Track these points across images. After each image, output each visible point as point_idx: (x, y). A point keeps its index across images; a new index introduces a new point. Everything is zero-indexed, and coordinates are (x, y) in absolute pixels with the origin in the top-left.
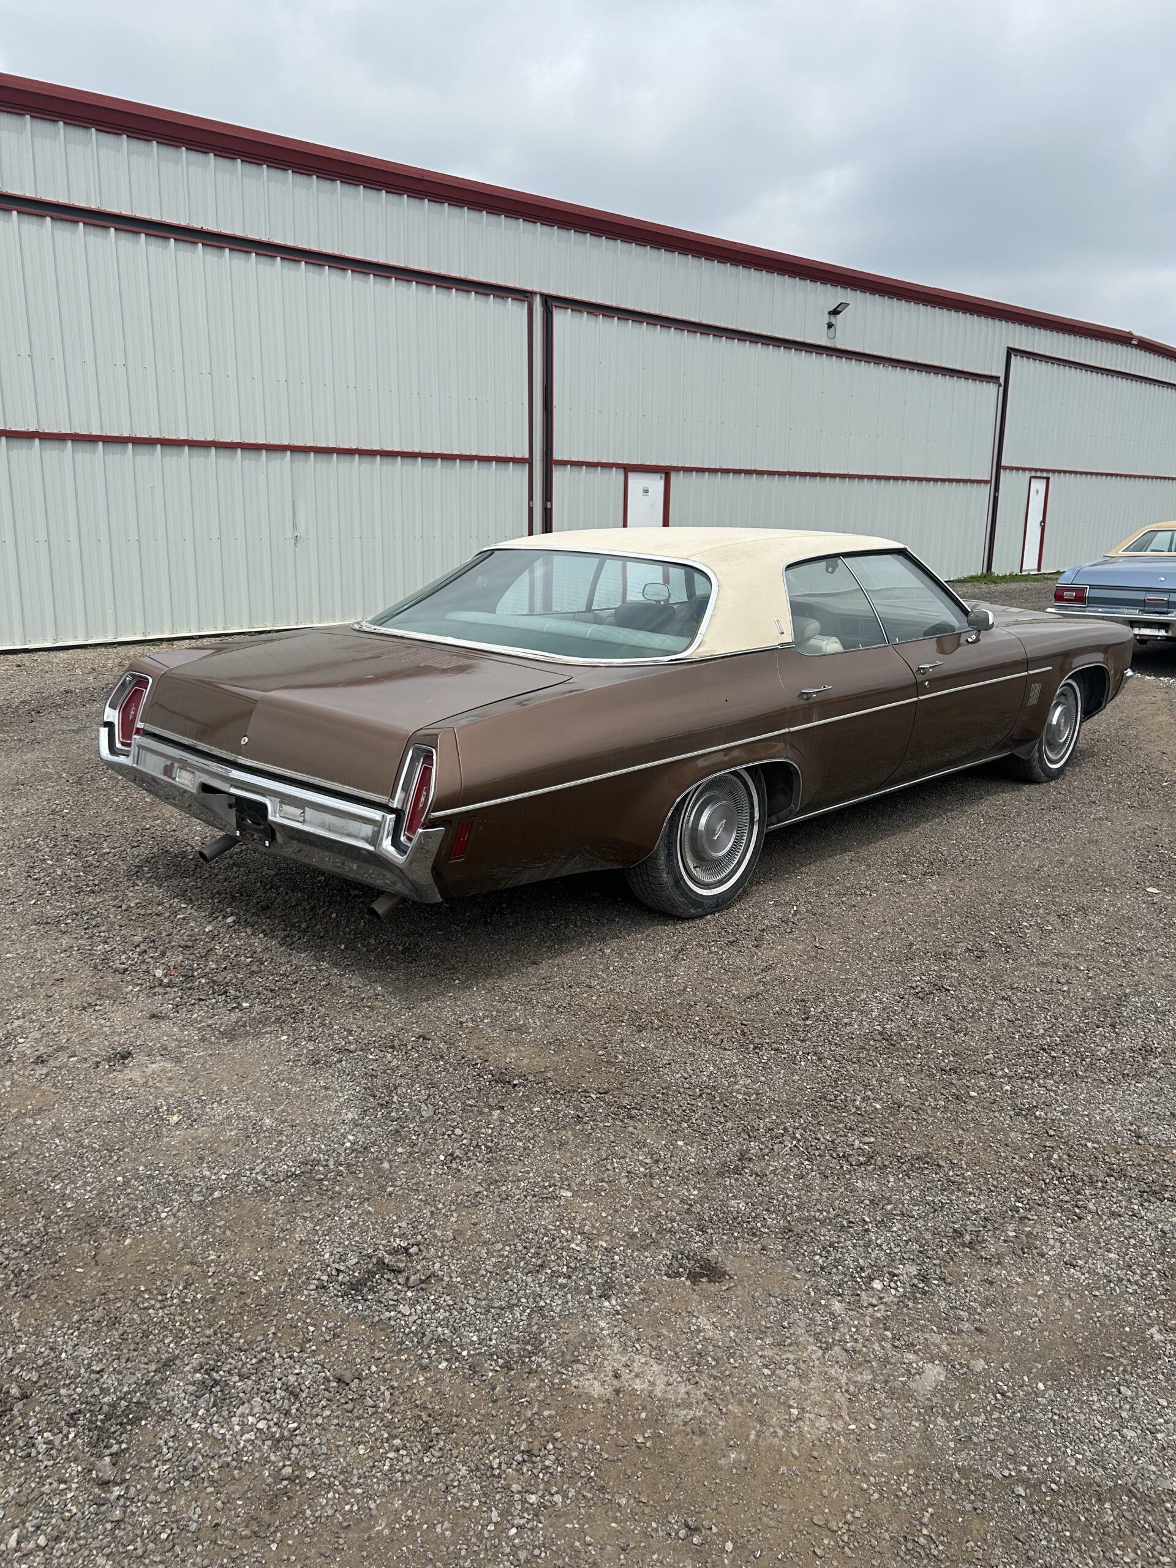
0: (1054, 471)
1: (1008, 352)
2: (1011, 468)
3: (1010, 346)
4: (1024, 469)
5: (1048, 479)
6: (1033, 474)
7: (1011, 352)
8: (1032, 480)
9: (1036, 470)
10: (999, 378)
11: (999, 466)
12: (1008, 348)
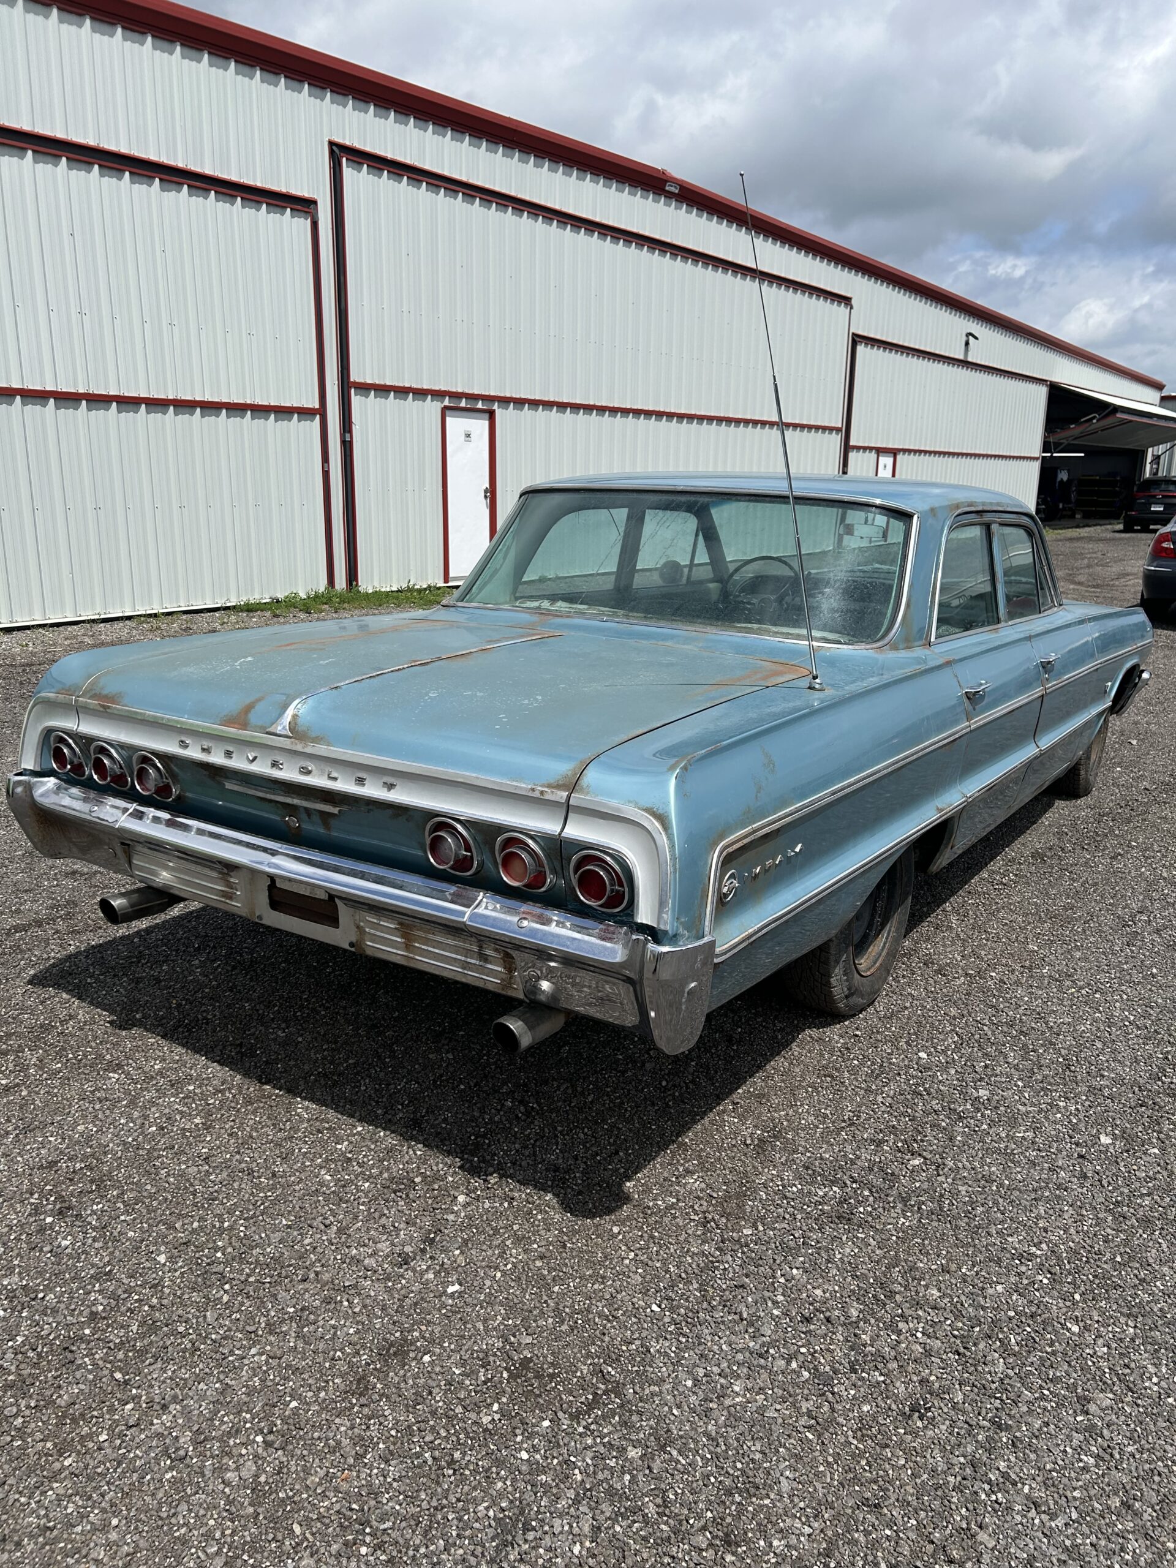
0: (505, 401)
1: (332, 153)
2: (383, 390)
3: (339, 140)
4: (421, 394)
5: (491, 415)
6: (446, 402)
7: (339, 153)
8: (448, 412)
9: (456, 396)
10: (315, 202)
11: (346, 385)
12: (331, 144)
